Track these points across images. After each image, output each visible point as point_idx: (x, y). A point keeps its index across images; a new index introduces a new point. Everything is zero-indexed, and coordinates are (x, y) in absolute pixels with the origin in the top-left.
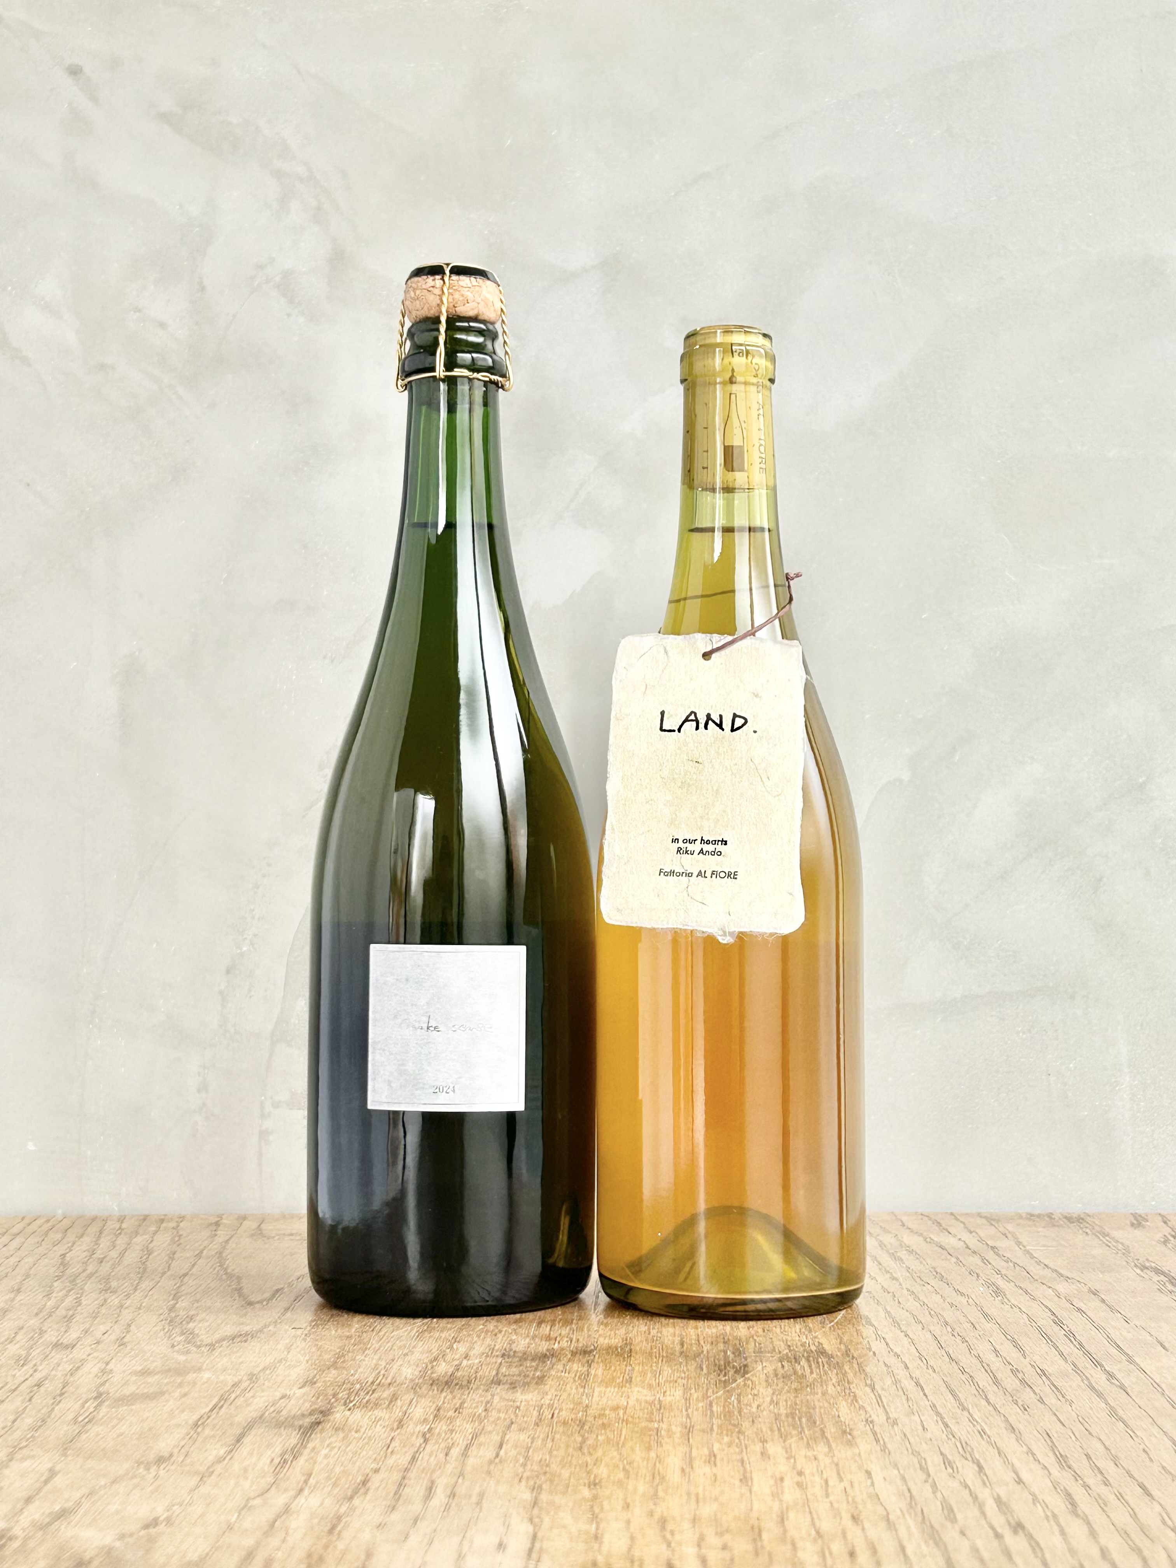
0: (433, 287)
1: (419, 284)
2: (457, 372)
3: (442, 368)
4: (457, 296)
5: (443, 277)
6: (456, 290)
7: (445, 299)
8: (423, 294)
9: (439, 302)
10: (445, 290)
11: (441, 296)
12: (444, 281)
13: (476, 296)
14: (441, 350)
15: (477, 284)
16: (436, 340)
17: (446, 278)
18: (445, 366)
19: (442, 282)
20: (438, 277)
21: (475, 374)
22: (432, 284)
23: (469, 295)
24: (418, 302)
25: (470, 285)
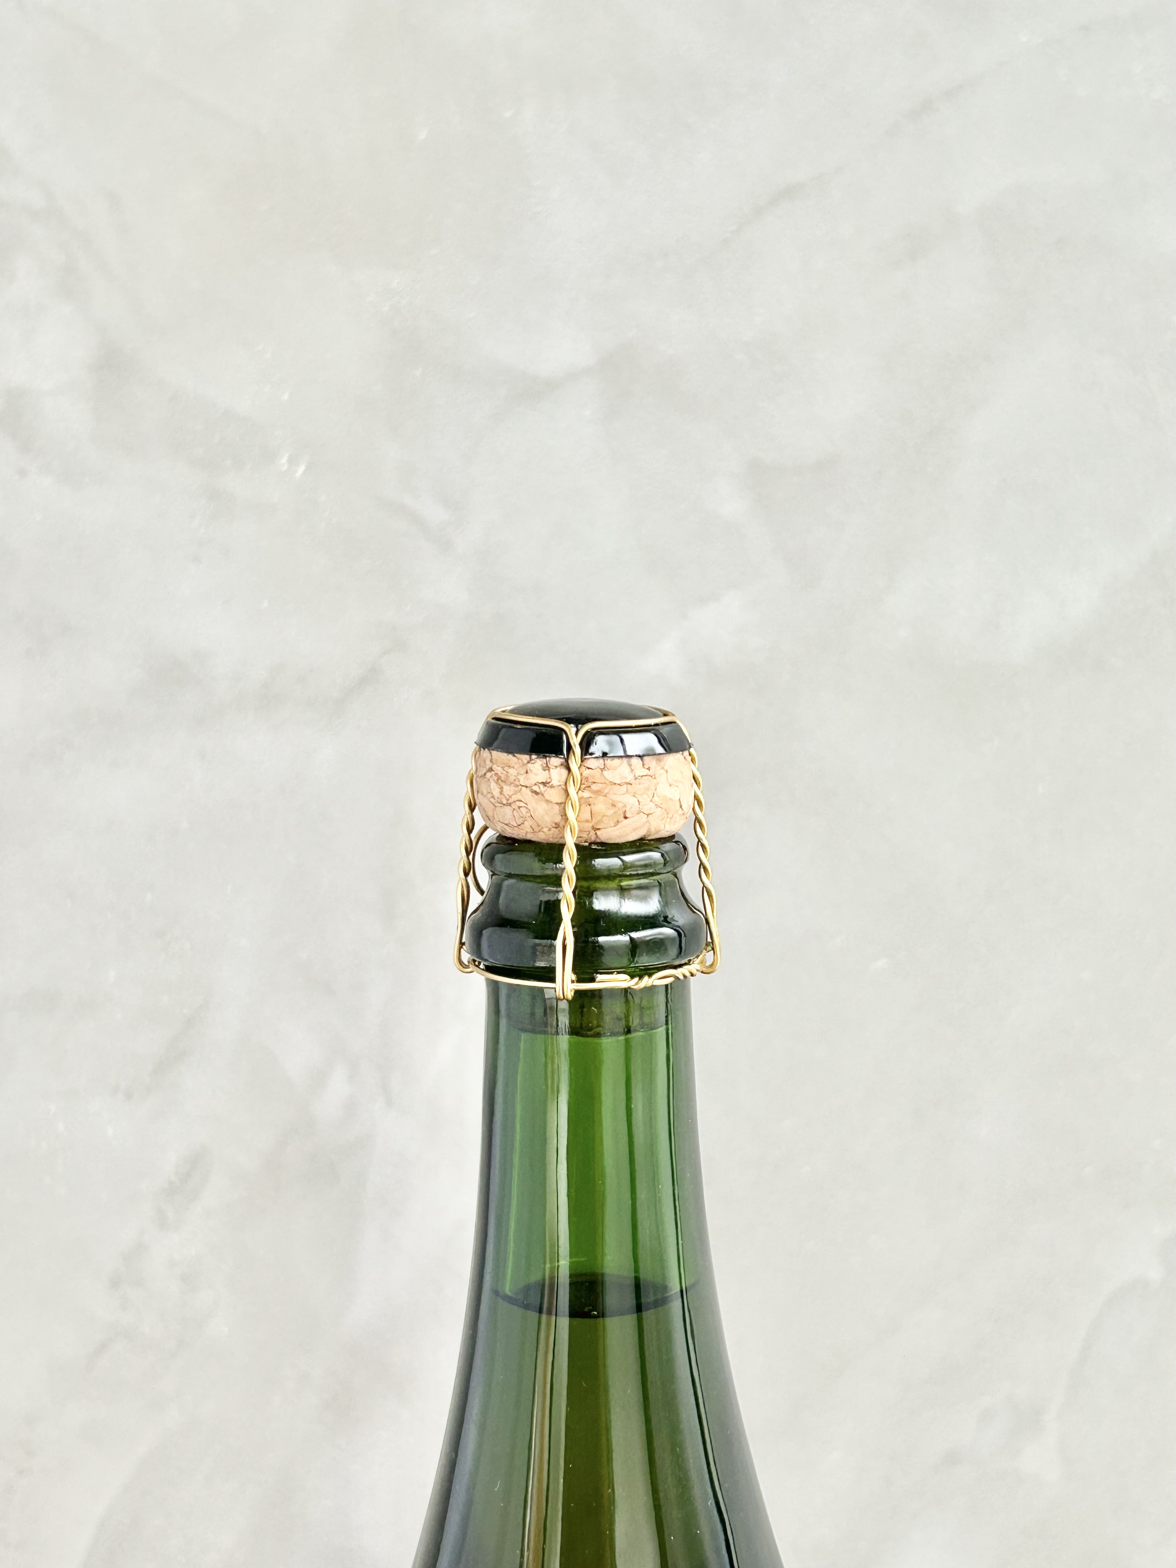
0: (544, 784)
1: (512, 772)
2: (605, 982)
3: (570, 975)
4: (600, 806)
5: (567, 760)
6: (597, 792)
7: (571, 815)
8: (519, 796)
9: (558, 819)
10: (572, 790)
11: (562, 805)
12: (569, 769)
13: (645, 799)
14: (566, 930)
15: (646, 772)
16: (552, 909)
17: (574, 764)
18: (575, 970)
19: (564, 772)
20: (555, 761)
21: (646, 978)
22: (542, 776)
23: (629, 802)
24: (508, 810)
25: (630, 778)
